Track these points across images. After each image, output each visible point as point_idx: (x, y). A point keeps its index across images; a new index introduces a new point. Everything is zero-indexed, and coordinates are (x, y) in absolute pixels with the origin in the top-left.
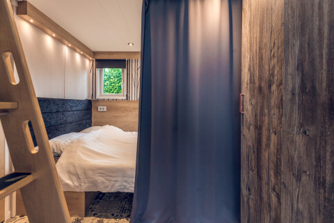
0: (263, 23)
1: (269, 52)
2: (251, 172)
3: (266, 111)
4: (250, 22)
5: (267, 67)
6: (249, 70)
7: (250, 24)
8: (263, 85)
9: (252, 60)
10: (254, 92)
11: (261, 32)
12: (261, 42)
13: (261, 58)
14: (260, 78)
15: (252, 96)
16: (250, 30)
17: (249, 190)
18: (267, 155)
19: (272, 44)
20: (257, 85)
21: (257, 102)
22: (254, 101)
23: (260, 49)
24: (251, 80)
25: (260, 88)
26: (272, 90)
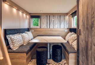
0: (88, 5)
1: (91, 16)
2: (83, 56)
3: (90, 37)
4: (83, 5)
5: (90, 21)
6: (82, 21)
7: (82, 5)
8: (88, 27)
9: (83, 18)
10: (84, 29)
11: (87, 8)
12: (87, 12)
13: (87, 18)
14: (87, 25)
15: (84, 30)
16: (83, 8)
17: (83, 62)
18: (91, 52)
19: (93, 13)
20: (86, 27)
21: (86, 33)
22: (84, 32)
23: (87, 14)
24: (83, 24)
25: (87, 28)
26: (93, 29)
